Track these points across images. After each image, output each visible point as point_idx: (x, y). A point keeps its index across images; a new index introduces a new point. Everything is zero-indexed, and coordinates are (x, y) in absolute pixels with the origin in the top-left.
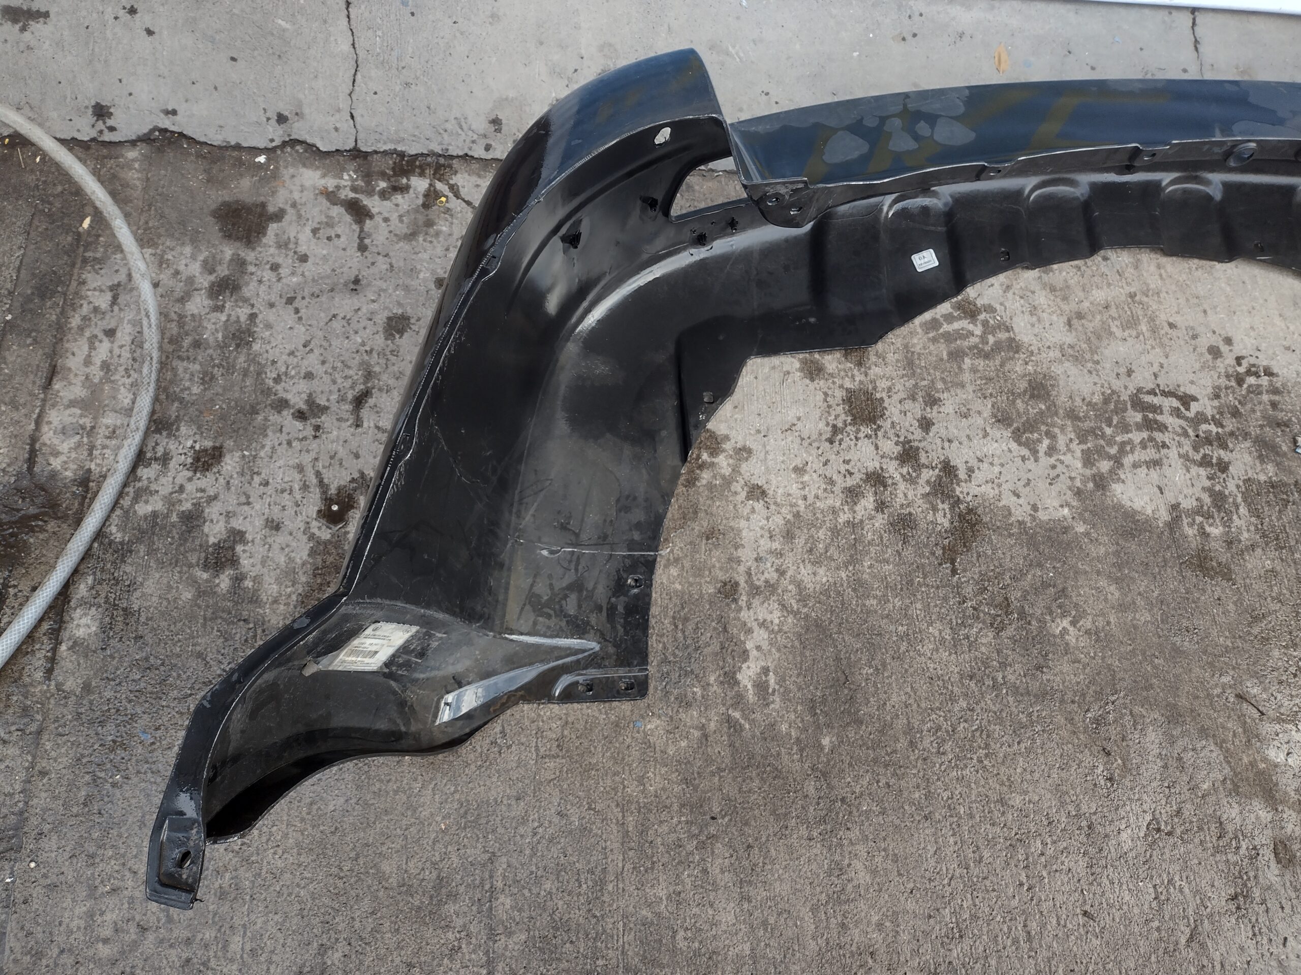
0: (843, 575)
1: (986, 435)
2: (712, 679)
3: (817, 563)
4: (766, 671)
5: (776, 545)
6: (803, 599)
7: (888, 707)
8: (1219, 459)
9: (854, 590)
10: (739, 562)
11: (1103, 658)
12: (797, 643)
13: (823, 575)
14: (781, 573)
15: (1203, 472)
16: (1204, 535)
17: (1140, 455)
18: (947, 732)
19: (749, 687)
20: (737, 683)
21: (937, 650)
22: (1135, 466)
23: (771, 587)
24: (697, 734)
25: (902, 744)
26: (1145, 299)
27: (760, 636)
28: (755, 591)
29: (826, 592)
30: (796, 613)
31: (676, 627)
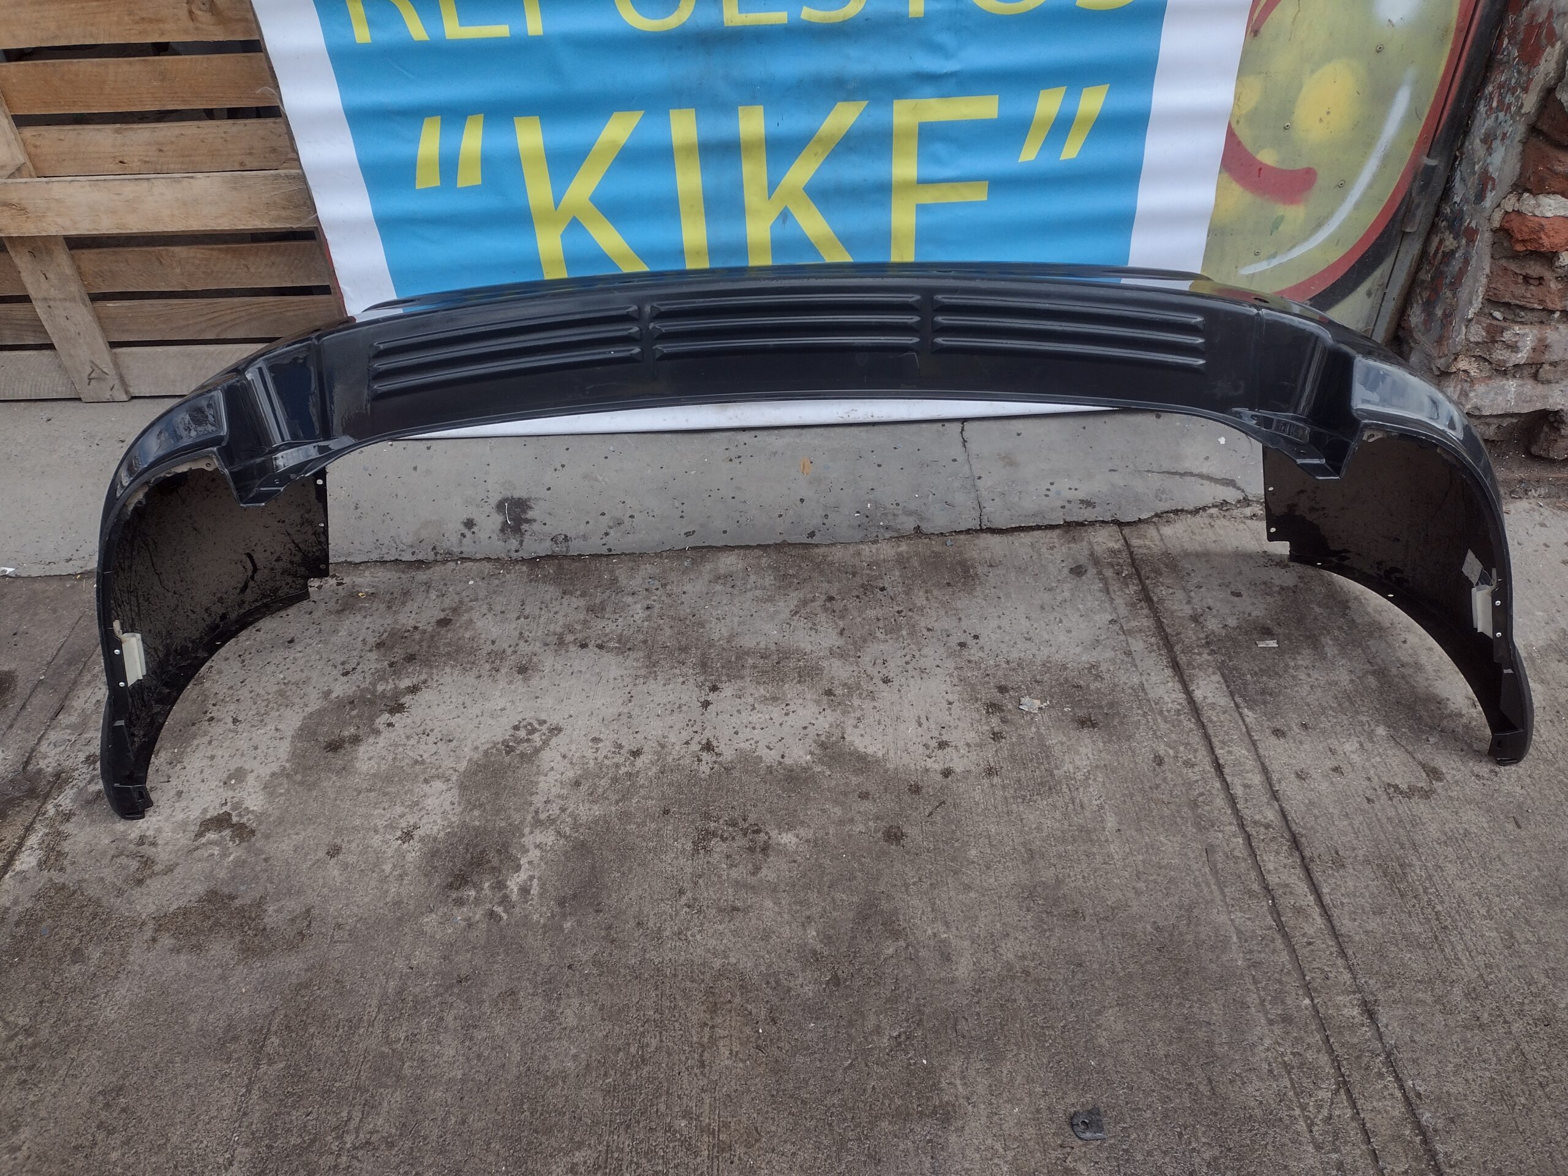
0: (613, 809)
1: (754, 708)
2: (487, 885)
3: (595, 802)
4: (531, 878)
5: (564, 792)
6: (576, 827)
7: (626, 899)
9: (619, 819)
10: (531, 804)
11: (816, 860)
12: (563, 858)
13: (597, 810)
14: (563, 810)
18: (671, 916)
19: (515, 890)
20: (506, 887)
21: (677, 858)
23: (552, 821)
24: (463, 924)
25: (632, 923)
26: (910, 614)
27: (534, 854)
28: (537, 823)
29: (596, 822)
30: (566, 837)
31: (468, 850)
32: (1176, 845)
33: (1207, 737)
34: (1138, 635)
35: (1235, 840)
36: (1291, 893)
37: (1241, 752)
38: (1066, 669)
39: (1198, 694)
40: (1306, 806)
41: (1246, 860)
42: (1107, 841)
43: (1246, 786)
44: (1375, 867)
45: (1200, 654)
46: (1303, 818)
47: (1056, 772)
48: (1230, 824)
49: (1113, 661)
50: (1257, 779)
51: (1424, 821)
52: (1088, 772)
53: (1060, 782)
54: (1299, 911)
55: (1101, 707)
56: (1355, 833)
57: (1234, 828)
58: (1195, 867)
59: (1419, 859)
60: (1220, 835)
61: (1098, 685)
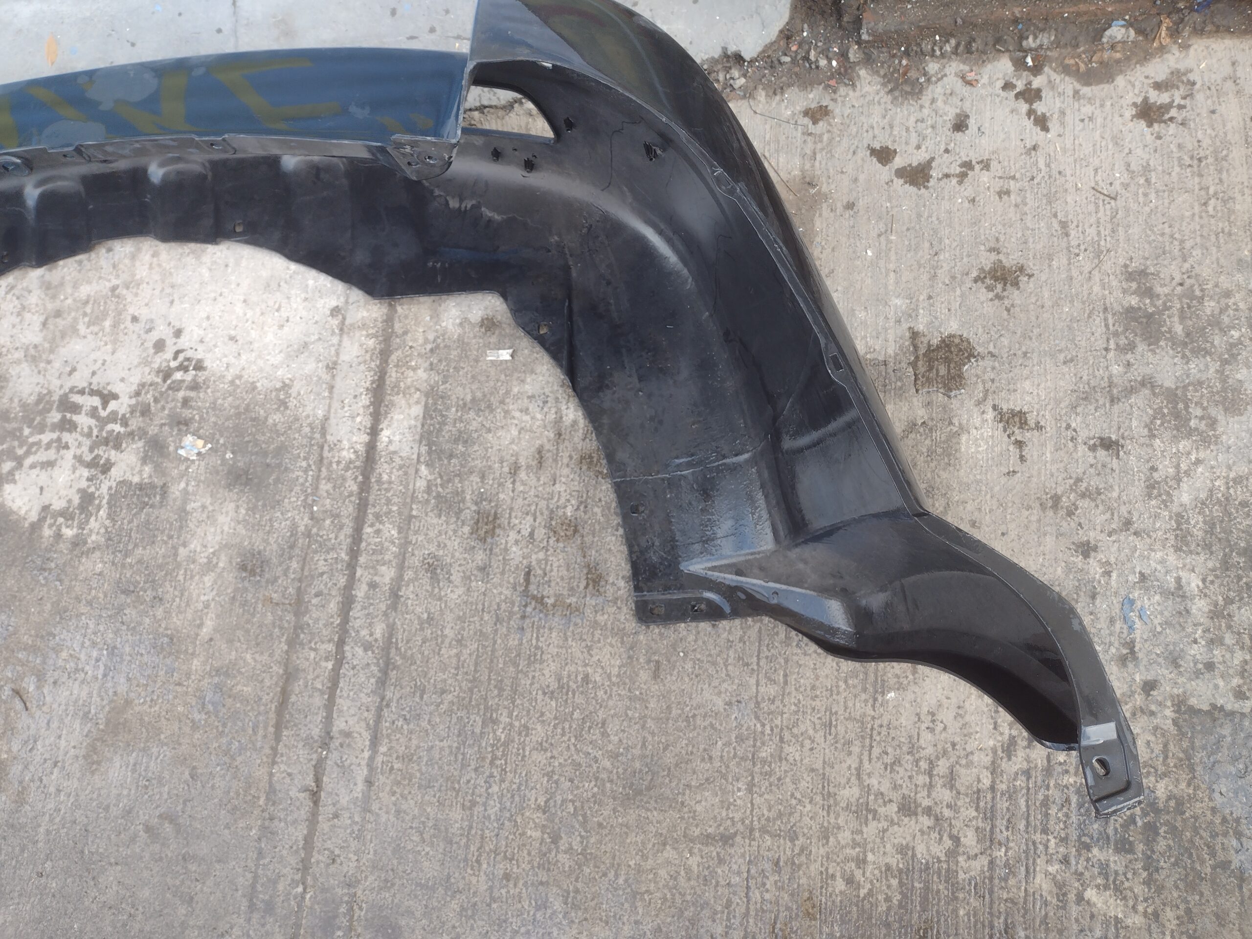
8: (108, 460)
15: (86, 473)
16: (58, 536)
17: (42, 456)
22: (33, 466)
26: (124, 292)
32: (259, 666)
33: (362, 506)
34: (358, 334)
35: (324, 664)
36: (349, 745)
37: (390, 531)
38: (254, 388)
39: (385, 435)
40: (421, 623)
41: (322, 693)
42: (193, 654)
43: (373, 585)
44: (454, 720)
45: (414, 369)
46: (408, 642)
47: (181, 550)
48: (329, 641)
49: (308, 378)
50: (387, 574)
51: (545, 657)
52: (214, 553)
53: (179, 566)
54: (344, 769)
55: (265, 454)
56: (457, 668)
57: (331, 647)
58: (265, 698)
59: (510, 716)
60: (312, 655)
61: (277, 417)
